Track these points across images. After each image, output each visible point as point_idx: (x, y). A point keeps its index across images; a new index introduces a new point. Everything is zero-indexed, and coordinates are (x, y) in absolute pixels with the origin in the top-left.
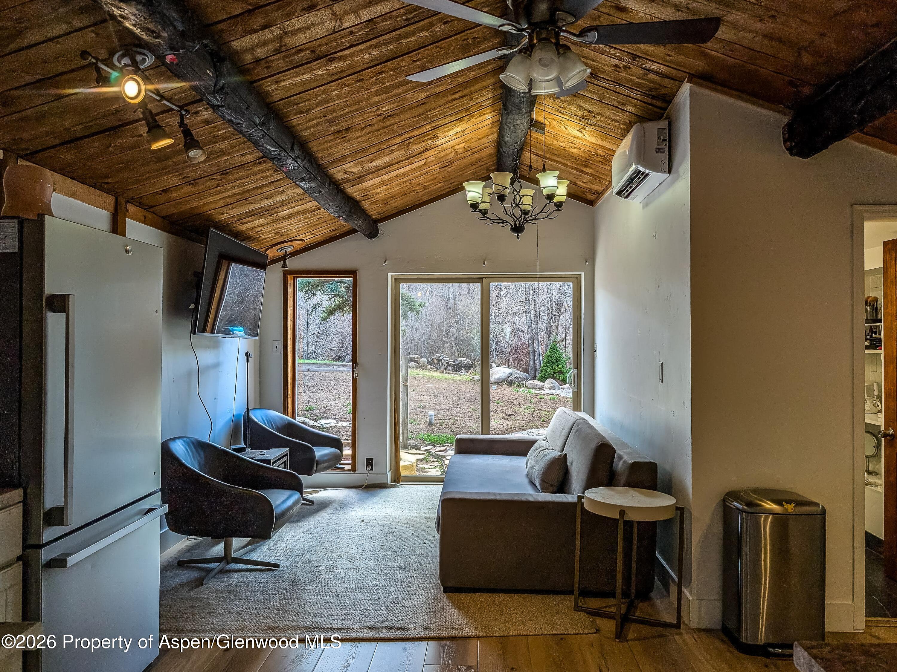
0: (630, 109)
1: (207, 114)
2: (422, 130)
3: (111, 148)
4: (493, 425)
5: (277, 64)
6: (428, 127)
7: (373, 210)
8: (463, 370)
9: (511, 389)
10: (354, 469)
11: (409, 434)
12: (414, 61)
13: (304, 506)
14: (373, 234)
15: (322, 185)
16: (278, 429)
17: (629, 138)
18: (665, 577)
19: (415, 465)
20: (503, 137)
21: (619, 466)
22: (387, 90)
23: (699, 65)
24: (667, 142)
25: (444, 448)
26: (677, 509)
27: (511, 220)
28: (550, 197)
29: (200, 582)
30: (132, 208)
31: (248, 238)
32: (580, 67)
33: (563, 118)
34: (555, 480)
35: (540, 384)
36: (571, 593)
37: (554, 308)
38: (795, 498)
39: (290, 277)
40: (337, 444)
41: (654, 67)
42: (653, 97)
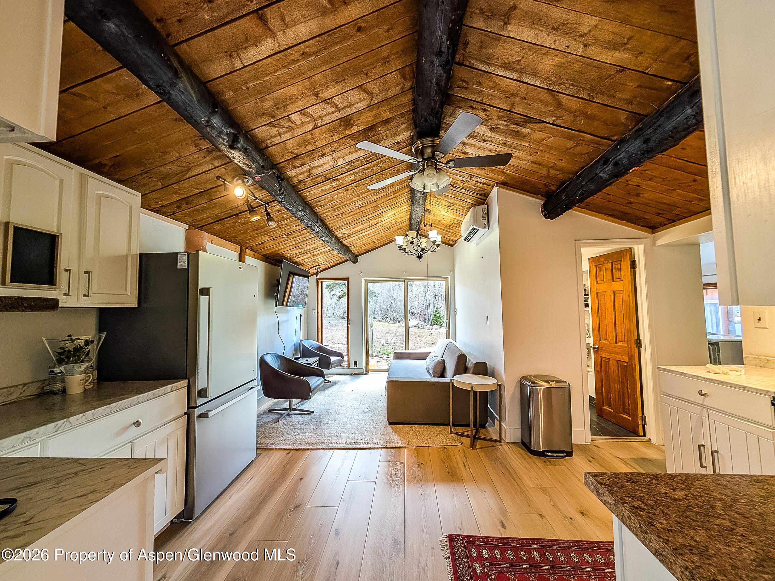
0: (469, 201)
1: (278, 207)
2: (376, 214)
3: (237, 224)
4: (411, 346)
5: (309, 183)
6: (378, 212)
7: (355, 251)
8: (397, 322)
9: (418, 329)
10: (349, 366)
11: (374, 350)
12: (371, 181)
13: (325, 384)
14: (355, 261)
15: (332, 239)
16: (315, 349)
17: (469, 214)
18: (493, 418)
19: (376, 364)
20: (412, 216)
21: (470, 364)
22: (359, 195)
23: (502, 178)
24: (487, 215)
25: (389, 356)
26: (498, 385)
27: (416, 253)
28: (434, 242)
29: (278, 420)
30: (248, 251)
31: (300, 264)
32: (447, 178)
33: (438, 207)
34: (439, 370)
35: (431, 327)
36: (449, 424)
37: (436, 294)
38: (555, 379)
39: (320, 281)
40: (341, 355)
41: (480, 180)
42: (480, 195)
